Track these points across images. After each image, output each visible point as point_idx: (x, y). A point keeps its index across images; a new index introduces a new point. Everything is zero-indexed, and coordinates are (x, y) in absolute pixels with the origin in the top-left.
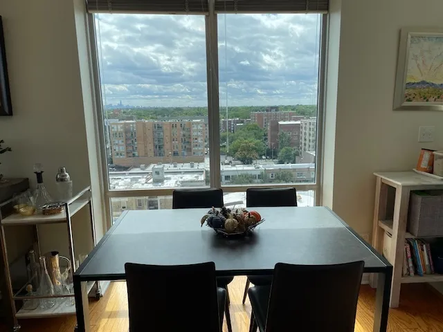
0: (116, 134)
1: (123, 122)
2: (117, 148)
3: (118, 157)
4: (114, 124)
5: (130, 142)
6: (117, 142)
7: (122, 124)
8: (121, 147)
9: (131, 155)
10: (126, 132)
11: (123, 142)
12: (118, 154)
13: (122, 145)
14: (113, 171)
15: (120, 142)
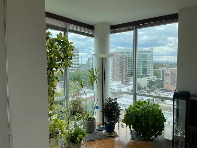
0: (166, 74)
1: (170, 69)
2: (166, 81)
3: (166, 85)
4: (166, 70)
5: (173, 78)
6: (166, 78)
7: (169, 70)
8: (168, 81)
9: (173, 84)
10: (172, 74)
11: (169, 78)
12: (166, 84)
13: (169, 80)
14: (164, 91)
15: (168, 78)
